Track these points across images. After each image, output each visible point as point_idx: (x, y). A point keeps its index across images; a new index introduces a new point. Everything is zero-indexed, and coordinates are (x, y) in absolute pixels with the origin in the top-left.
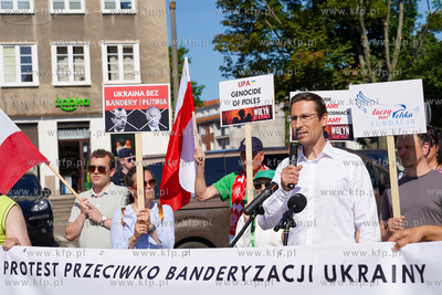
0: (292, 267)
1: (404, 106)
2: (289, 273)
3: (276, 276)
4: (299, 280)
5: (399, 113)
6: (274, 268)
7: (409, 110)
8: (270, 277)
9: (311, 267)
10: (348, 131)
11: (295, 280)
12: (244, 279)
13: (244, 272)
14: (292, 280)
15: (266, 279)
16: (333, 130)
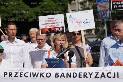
0: (110, 73)
1: (87, 19)
2: (109, 75)
3: (104, 76)
4: (113, 77)
5: (85, 22)
6: (103, 73)
7: (89, 20)
8: (102, 76)
9: (118, 73)
10: (62, 29)
11: (112, 77)
12: (91, 77)
13: (91, 75)
14: (111, 77)
15: (100, 77)
16: (56, 29)
